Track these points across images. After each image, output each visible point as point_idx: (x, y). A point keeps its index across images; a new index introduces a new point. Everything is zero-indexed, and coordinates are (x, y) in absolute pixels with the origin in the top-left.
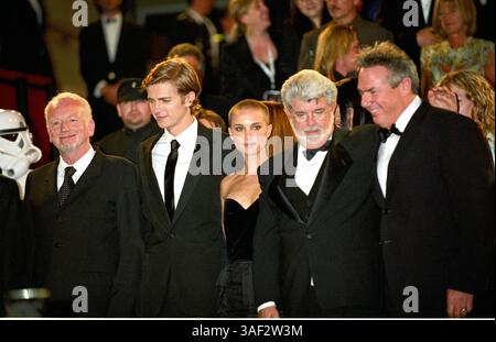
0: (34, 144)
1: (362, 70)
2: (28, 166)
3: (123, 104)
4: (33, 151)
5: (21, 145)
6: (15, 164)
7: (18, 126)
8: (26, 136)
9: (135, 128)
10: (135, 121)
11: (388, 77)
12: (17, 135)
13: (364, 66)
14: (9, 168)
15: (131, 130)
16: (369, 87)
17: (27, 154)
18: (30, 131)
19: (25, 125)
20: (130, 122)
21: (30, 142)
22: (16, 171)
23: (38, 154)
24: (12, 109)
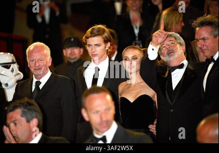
0: (20, 70)
1: (197, 29)
2: (16, 81)
3: (66, 49)
4: (19, 74)
5: (12, 71)
6: (8, 81)
7: (11, 61)
8: (15, 66)
9: (72, 61)
10: (73, 57)
11: (212, 32)
12: (10, 66)
13: (199, 26)
14: (6, 83)
15: (70, 63)
16: (202, 37)
17: (15, 76)
18: (18, 64)
19: (15, 61)
20: (70, 58)
21: (17, 69)
22: (9, 84)
23: (21, 76)
24: (8, 52)
